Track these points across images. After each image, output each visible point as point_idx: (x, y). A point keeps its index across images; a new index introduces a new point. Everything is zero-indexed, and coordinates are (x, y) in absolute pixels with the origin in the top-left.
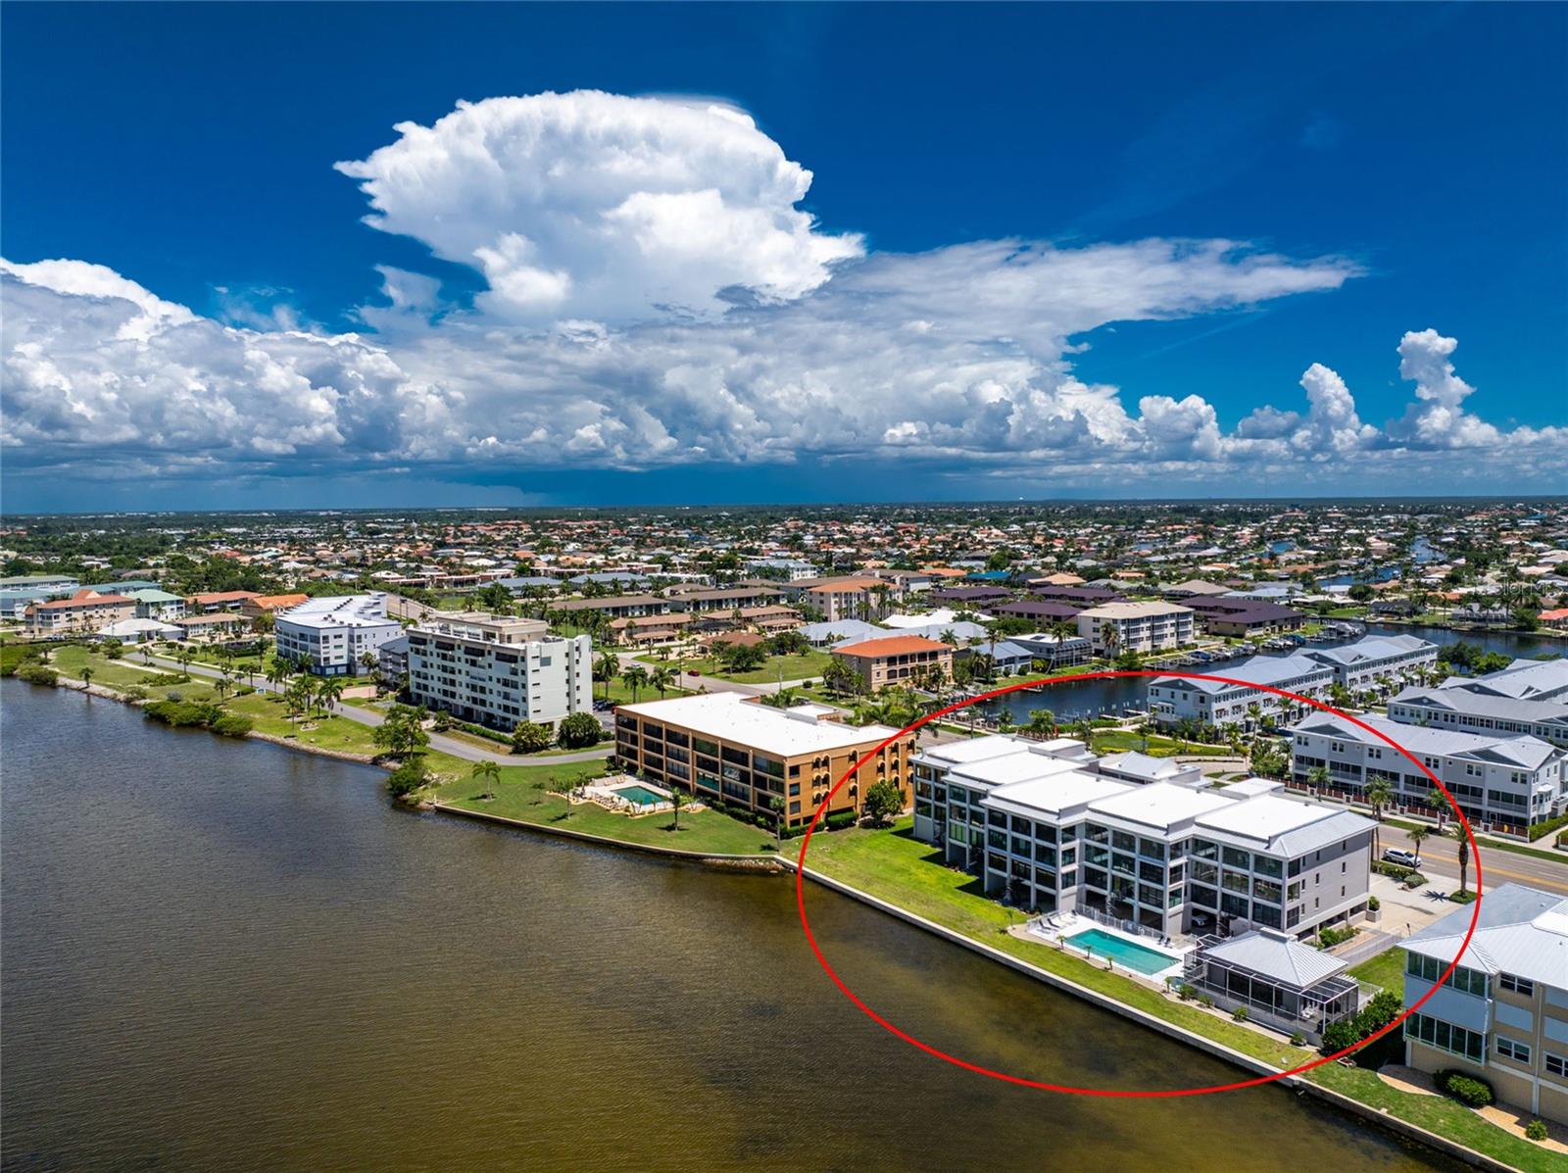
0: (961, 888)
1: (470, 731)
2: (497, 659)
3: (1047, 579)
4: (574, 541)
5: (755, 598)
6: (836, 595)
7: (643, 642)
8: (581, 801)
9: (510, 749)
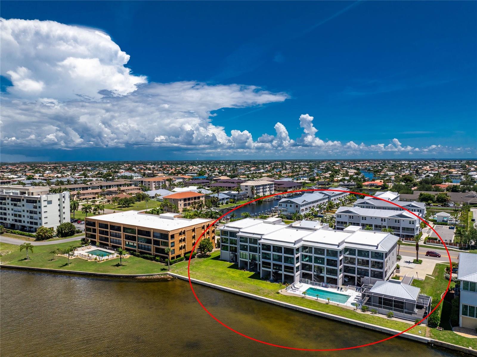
0: (250, 277)
1: (15, 233)
2: (27, 202)
3: (219, 178)
4: (48, 170)
5: (123, 185)
6: (154, 182)
7: (83, 199)
8: (73, 257)
9: (35, 239)
